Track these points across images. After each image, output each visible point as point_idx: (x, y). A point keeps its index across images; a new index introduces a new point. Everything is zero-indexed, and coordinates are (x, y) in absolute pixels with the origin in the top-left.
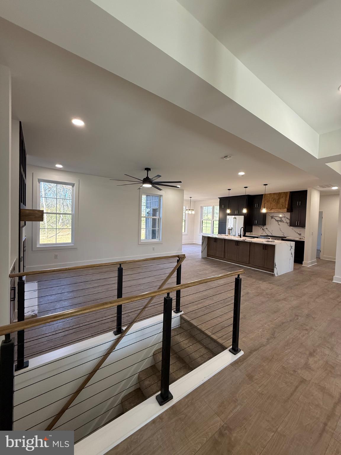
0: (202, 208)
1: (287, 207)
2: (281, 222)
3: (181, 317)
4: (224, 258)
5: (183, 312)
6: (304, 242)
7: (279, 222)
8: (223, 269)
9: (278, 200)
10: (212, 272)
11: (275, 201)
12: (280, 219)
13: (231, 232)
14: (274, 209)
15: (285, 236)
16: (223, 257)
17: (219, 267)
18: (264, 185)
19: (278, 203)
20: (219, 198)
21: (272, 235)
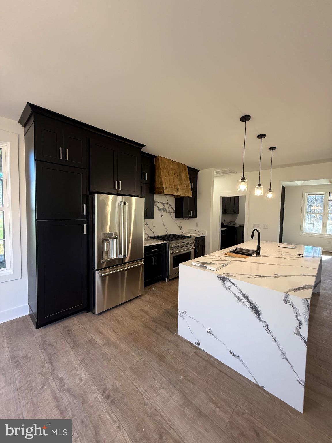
1: (190, 188)
7: (162, 211)
12: (163, 207)
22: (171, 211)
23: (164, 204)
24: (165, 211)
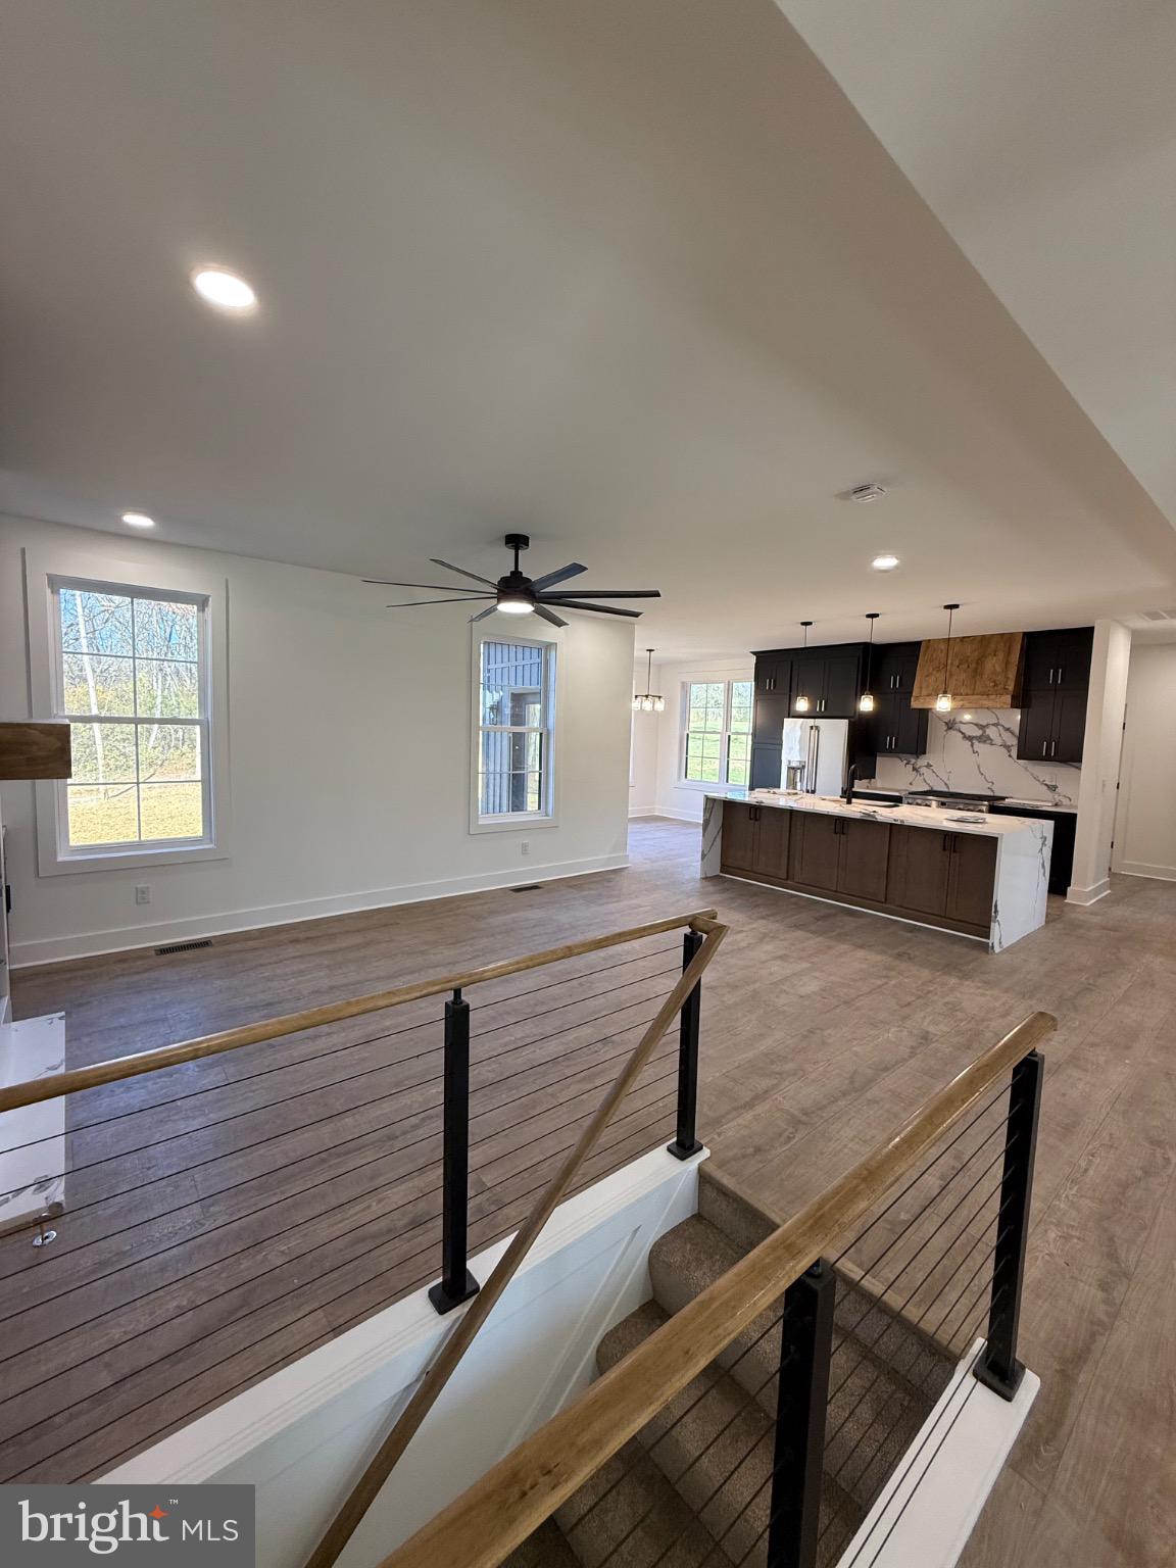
0: (685, 687)
1: (1011, 687)
2: (985, 742)
3: (703, 1178)
4: (787, 880)
5: (706, 1153)
6: (1074, 816)
7: (976, 743)
8: (796, 926)
9: (977, 663)
10: (761, 940)
11: (965, 666)
12: (978, 733)
13: (798, 779)
14: (961, 695)
15: (997, 794)
16: (784, 877)
17: (778, 918)
18: (947, 607)
19: (977, 670)
20: (754, 653)
21: (946, 790)
22: (1012, 742)
23: (983, 727)
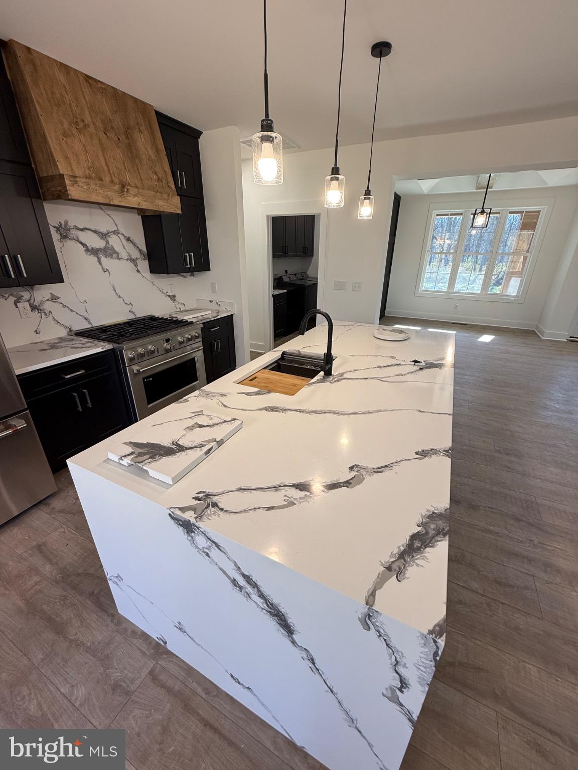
2: (111, 256)
12: (102, 243)
22: (136, 254)
23: (104, 236)
24: (115, 255)
